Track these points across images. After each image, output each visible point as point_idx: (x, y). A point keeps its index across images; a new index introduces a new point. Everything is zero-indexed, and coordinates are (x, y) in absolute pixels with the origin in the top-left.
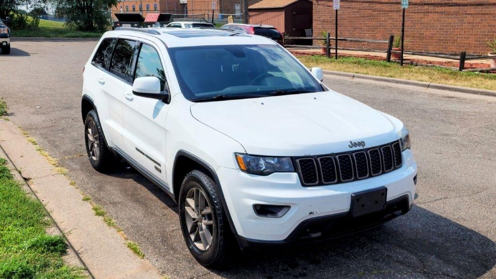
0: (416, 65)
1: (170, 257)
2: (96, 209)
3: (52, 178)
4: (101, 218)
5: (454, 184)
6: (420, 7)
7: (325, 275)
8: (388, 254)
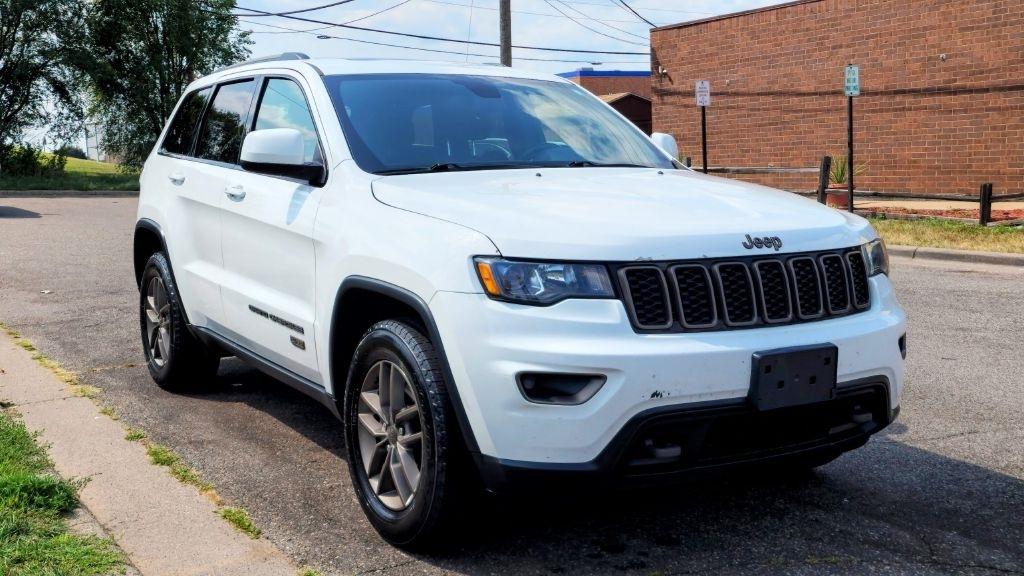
0: (884, 218)
1: (320, 534)
2: (155, 454)
3: (61, 402)
4: (166, 468)
5: (992, 409)
6: (884, 99)
7: (692, 565)
8: (844, 528)
